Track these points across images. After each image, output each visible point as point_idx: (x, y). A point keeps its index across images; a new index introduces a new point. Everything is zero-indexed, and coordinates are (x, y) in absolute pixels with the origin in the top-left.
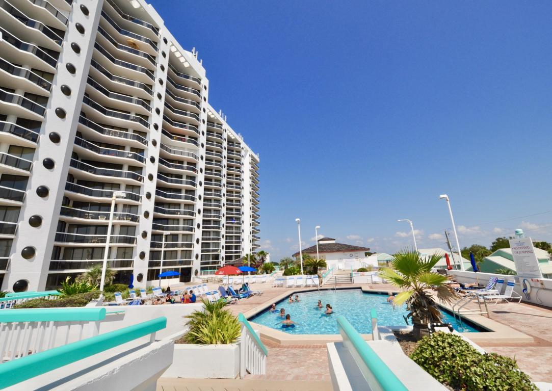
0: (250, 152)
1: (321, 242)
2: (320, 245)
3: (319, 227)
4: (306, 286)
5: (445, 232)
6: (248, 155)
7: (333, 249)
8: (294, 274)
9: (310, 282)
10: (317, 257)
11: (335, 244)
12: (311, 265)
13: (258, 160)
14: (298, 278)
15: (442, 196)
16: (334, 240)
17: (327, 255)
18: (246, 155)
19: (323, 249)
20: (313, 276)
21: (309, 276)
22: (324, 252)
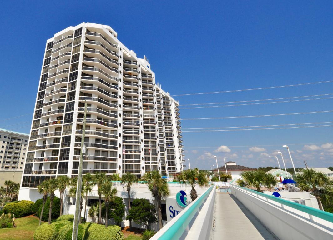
0: (174, 101)
1: (228, 164)
2: (227, 166)
3: (226, 158)
4: (223, 186)
5: (305, 162)
6: (173, 103)
7: (235, 169)
8: (216, 181)
9: (224, 185)
10: (226, 173)
11: (236, 166)
12: (224, 177)
13: (178, 104)
14: (219, 183)
15: (283, 146)
16: (235, 163)
17: (232, 172)
18: (172, 103)
19: (229, 169)
20: (225, 182)
21: (224, 182)
22: (230, 170)
